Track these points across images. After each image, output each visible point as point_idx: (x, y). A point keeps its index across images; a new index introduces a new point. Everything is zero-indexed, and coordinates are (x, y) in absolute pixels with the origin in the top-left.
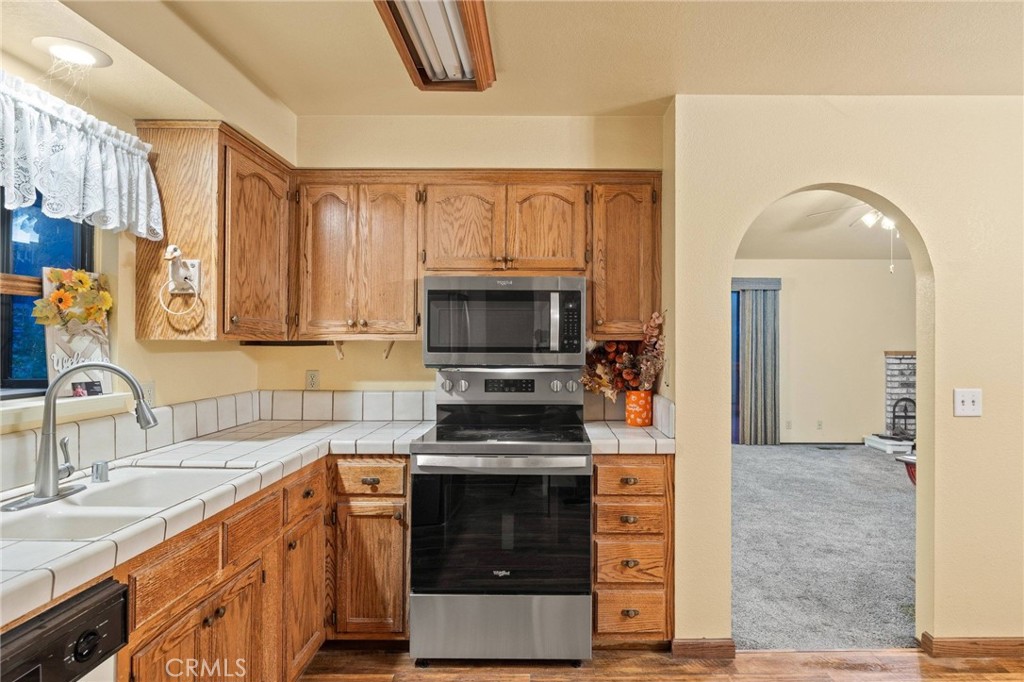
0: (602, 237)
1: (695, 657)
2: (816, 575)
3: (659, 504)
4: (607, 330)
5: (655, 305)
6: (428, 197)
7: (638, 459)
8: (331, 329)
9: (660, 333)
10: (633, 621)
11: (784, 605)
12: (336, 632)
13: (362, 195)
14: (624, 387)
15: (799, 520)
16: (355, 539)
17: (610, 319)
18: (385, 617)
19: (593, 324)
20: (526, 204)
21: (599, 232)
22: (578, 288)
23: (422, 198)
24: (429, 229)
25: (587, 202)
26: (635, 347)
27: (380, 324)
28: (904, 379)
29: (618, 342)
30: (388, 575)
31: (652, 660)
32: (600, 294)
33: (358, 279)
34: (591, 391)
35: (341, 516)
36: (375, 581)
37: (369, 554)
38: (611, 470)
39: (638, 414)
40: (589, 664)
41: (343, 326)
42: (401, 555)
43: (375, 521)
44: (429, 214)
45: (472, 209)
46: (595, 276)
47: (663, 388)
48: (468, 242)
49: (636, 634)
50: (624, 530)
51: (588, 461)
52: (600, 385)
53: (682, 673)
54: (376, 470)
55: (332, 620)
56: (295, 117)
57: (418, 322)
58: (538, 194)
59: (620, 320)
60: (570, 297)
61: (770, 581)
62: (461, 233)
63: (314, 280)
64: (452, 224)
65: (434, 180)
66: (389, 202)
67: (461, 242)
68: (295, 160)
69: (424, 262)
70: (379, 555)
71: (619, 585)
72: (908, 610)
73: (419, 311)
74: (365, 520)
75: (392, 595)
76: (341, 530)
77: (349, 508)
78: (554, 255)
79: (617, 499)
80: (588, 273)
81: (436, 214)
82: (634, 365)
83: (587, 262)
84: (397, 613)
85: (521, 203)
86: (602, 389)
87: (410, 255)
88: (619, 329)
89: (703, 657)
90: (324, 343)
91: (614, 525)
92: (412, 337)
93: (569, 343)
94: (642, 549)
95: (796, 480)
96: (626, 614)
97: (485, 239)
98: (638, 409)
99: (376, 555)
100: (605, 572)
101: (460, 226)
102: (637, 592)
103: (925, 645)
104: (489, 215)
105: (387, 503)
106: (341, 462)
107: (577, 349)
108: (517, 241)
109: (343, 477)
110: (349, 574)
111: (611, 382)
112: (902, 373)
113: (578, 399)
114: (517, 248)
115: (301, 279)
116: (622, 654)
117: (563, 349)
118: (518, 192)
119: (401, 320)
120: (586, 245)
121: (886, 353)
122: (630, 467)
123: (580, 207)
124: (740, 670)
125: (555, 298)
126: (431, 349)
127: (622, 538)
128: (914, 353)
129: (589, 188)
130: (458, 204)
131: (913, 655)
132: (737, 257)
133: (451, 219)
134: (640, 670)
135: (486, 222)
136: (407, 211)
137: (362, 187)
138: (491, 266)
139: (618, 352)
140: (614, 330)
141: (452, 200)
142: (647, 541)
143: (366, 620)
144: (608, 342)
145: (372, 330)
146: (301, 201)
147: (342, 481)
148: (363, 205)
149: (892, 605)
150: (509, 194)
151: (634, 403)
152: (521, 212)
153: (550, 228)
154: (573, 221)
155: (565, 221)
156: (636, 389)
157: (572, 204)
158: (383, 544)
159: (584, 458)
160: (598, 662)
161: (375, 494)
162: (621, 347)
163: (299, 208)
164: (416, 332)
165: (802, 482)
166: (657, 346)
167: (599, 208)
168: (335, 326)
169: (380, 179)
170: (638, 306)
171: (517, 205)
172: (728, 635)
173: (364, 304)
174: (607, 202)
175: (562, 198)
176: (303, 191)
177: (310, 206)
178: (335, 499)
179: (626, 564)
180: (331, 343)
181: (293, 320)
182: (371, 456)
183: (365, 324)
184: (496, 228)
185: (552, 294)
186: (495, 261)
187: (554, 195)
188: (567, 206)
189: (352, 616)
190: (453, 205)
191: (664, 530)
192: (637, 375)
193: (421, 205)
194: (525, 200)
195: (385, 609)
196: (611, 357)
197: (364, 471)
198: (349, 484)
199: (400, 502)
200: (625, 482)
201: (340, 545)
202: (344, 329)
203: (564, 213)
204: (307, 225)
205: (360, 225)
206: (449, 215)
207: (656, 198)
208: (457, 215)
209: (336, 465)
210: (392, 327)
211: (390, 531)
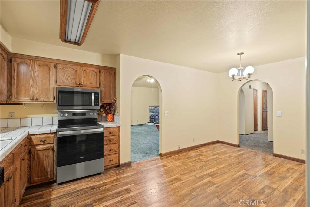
0: (103, 81)
1: (124, 166)
2: (142, 148)
3: (117, 137)
4: (104, 101)
5: (114, 96)
6: (58, 66)
7: (113, 128)
8: (24, 100)
9: (116, 102)
10: (111, 162)
11: (138, 154)
12: (30, 184)
13: (35, 63)
14: (107, 113)
15: (137, 139)
16: (37, 157)
17: (105, 99)
18: (47, 175)
19: (101, 100)
20: (85, 72)
21: (103, 79)
22: (98, 92)
23: (55, 66)
24: (58, 75)
25: (100, 73)
26: (110, 105)
27: (42, 99)
28: (152, 111)
29: (106, 104)
30: (48, 164)
31: (116, 169)
32: (103, 93)
33: (34, 86)
34: (100, 115)
35: (33, 152)
36: (44, 167)
37: (42, 160)
38: (107, 131)
39: (110, 119)
40: (103, 173)
41: (29, 99)
42: (53, 158)
43: (44, 151)
44: (58, 71)
45: (70, 71)
46: (102, 89)
47: (116, 113)
48: (69, 79)
49: (113, 164)
50: (110, 143)
51: (103, 129)
52: (102, 113)
53: (122, 169)
54: (44, 138)
55: (29, 181)
56: (11, 37)
57: (54, 99)
58: (88, 70)
59: (107, 99)
60: (96, 94)
61: (135, 151)
62: (67, 77)
63: (17, 86)
64: (64, 74)
65: (59, 62)
66: (45, 66)
67: (67, 79)
68: (11, 50)
69: (56, 83)
70: (45, 160)
71: (109, 155)
72: (158, 151)
73: (54, 96)
74: (41, 151)
75: (50, 169)
76: (32, 155)
77: (36, 149)
78: (92, 84)
79: (109, 137)
80: (100, 88)
81: (60, 71)
82: (110, 109)
83: (100, 86)
84: (51, 174)
85: (84, 71)
86: (103, 114)
87: (52, 81)
88: (107, 101)
89: (126, 166)
90: (19, 104)
91: (108, 142)
92: (52, 103)
93: (96, 104)
94: (114, 147)
95: (135, 132)
96: (111, 161)
97: (74, 79)
98: (110, 118)
99: (44, 160)
100: (106, 152)
101: (67, 75)
102: (113, 156)
103: (161, 155)
104: (75, 73)
105: (48, 146)
106: (32, 137)
107: (98, 105)
108: (83, 80)
109: (33, 140)
110: (35, 167)
111: (105, 112)
112: (152, 110)
113: (96, 117)
114: (83, 82)
115: (12, 85)
116: (110, 170)
117: (95, 105)
118: (83, 68)
119: (49, 98)
120: (100, 82)
121: (149, 106)
122: (111, 130)
123: (98, 73)
124: (133, 166)
125: (93, 94)
126: (59, 105)
127: (109, 145)
128: (159, 106)
129: (100, 70)
130: (66, 69)
131: (159, 157)
132: (132, 86)
133: (64, 73)
134: (114, 171)
135: (74, 75)
136: (51, 69)
137: (35, 61)
138: (76, 85)
139: (106, 106)
140: (106, 101)
141: (65, 68)
142: (115, 145)
143: (41, 178)
144: (104, 104)
145: (39, 101)
146: (13, 62)
147: (33, 142)
148: (36, 66)
149: (155, 150)
150: (81, 69)
151: (109, 117)
152: (84, 73)
153: (91, 78)
154: (96, 77)
155: (95, 76)
156: (110, 114)
157: (96, 73)
158: (47, 157)
159: (102, 129)
160: (105, 172)
161: (44, 144)
162: (107, 105)
163: (12, 64)
164: (53, 101)
165: (136, 132)
166: (115, 104)
167: (103, 75)
168: (26, 99)
169: (42, 60)
170: (111, 96)
171: (83, 72)
172: (130, 161)
173: (36, 93)
174: (104, 73)
175: (94, 71)
176: (13, 59)
177: (16, 64)
178: (30, 147)
179: (111, 150)
180: (22, 104)
181: (10, 97)
182: (43, 134)
183: (37, 99)
184: (77, 76)
185: (92, 93)
186: (77, 84)
187: (92, 70)
188: (95, 73)
189: (36, 178)
190: (65, 69)
191: (118, 142)
192: (111, 110)
193: (55, 68)
194: (85, 71)
195: (47, 174)
196: (105, 107)
197: (41, 138)
198: (35, 142)
199: (53, 145)
200: (110, 133)
201: (32, 159)
202: (29, 100)
203: (94, 75)
204: (15, 69)
205: (35, 72)
206: (64, 72)
207: (115, 74)
208: (66, 72)
209: (31, 138)
210: (46, 100)
211: (49, 153)
